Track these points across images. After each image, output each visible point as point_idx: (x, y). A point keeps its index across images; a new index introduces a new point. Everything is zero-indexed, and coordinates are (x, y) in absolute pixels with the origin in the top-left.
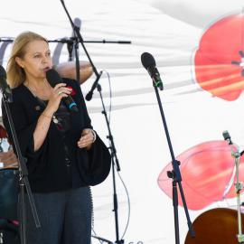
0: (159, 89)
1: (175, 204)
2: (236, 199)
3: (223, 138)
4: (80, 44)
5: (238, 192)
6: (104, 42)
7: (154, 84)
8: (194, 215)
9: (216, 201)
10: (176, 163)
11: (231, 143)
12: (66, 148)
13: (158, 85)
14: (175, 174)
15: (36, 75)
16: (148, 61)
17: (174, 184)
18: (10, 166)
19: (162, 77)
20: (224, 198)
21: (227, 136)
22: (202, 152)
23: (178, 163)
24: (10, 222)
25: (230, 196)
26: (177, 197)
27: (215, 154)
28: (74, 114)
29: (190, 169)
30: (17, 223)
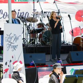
8: (75, 37)
10: (72, 30)
11: (80, 28)
13: (70, 19)
14: (72, 32)
19: (71, 18)
22: (76, 29)
25: (80, 35)
26: (72, 35)
27: (78, 29)
28: (59, 24)
29: (74, 31)
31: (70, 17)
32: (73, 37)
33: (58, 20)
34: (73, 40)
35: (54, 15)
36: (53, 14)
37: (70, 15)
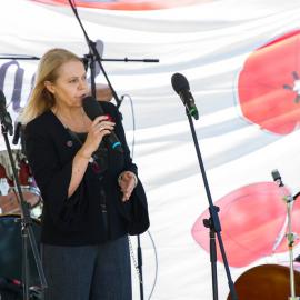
0: (193, 118)
1: (213, 260)
2: (288, 253)
3: (271, 179)
4: (97, 63)
5: (291, 245)
6: (126, 60)
7: (187, 112)
9: (264, 256)
10: (214, 210)
11: (281, 185)
12: (103, 193)
13: (192, 113)
14: (213, 223)
15: (70, 104)
16: (180, 84)
17: (212, 236)
18: (11, 213)
19: (197, 104)
20: (274, 252)
21: (276, 176)
23: (217, 209)
24: (10, 281)
26: (216, 252)
30: (19, 283)
31: (187, 98)
32: (220, 266)
33: (102, 126)
34: (224, 291)
35: (62, 82)
36: (51, 77)
37: (190, 75)
